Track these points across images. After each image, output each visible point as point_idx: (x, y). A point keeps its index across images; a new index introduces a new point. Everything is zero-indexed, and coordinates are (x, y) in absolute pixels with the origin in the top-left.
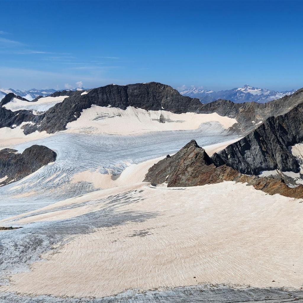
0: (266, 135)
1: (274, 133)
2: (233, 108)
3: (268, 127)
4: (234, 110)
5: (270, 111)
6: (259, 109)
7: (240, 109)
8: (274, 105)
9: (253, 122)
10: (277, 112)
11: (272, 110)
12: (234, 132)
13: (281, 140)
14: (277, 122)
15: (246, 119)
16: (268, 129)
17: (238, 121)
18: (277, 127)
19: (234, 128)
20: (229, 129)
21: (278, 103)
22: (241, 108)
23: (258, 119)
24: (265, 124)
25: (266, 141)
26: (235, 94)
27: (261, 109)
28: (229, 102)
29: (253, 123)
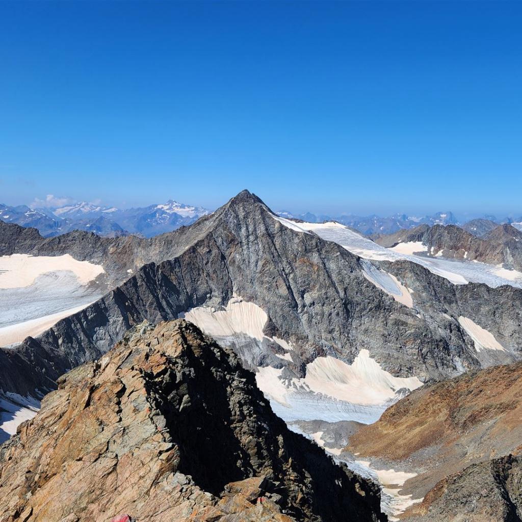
0: (138, 296)
1: (153, 292)
2: (97, 246)
3: (142, 281)
4: (99, 249)
5: (158, 252)
6: (140, 248)
7: (109, 248)
8: (164, 242)
9: (128, 271)
10: (168, 254)
11: (161, 249)
12: (97, 289)
13: (164, 303)
14: (160, 272)
15: (117, 267)
16: (142, 285)
17: (106, 270)
18: (158, 281)
19: (97, 282)
20: (89, 284)
21: (170, 238)
22: (111, 245)
23: (138, 265)
24: (137, 277)
25: (137, 306)
26: (154, 215)
27: (143, 248)
28: (92, 235)
29: (128, 273)
